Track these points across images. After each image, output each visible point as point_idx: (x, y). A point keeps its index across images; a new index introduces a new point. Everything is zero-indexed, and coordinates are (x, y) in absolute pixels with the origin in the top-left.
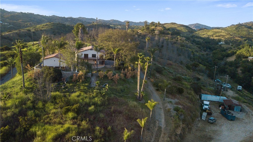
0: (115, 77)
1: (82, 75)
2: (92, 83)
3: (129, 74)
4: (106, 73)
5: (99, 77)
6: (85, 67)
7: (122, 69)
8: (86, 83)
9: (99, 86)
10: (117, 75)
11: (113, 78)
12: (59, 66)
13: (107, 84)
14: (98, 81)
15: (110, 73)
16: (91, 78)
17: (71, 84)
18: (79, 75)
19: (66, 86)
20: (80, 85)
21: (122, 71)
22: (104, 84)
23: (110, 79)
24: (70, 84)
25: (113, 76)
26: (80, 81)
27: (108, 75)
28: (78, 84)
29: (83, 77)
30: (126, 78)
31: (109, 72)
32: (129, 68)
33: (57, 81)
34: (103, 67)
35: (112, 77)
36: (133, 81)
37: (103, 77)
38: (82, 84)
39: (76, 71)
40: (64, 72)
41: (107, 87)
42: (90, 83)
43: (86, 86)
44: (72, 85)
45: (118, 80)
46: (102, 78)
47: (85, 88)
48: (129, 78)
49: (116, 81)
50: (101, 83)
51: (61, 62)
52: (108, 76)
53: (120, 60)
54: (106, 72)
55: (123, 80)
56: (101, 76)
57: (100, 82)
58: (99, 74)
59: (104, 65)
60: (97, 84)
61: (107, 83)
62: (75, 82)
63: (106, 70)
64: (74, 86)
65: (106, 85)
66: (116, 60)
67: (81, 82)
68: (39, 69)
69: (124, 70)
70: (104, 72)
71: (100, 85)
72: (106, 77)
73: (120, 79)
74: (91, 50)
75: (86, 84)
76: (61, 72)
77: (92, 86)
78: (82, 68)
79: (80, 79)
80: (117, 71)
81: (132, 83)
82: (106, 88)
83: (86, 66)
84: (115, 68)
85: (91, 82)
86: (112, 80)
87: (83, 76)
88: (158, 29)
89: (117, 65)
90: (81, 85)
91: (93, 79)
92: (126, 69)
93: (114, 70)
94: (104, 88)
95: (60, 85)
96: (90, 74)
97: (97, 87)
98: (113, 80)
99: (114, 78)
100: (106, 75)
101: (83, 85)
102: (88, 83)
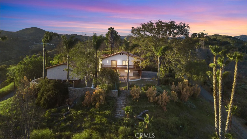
0: (162, 97)
1: (101, 93)
2: (118, 110)
3: (186, 91)
4: (143, 90)
5: (130, 97)
6: (107, 78)
7: (173, 83)
8: (106, 109)
9: (131, 116)
10: (165, 94)
11: (158, 100)
12: (67, 79)
13: (146, 113)
14: (129, 105)
15: (151, 89)
16: (116, 100)
17: (79, 112)
18: (96, 93)
19: (70, 115)
20: (96, 114)
21: (173, 87)
22: (142, 113)
23: (152, 101)
24: (77, 111)
25: (158, 95)
26: (96, 104)
27: (147, 93)
28: (91, 112)
29: (101, 97)
30: (181, 100)
31: (150, 87)
32: (185, 80)
33: (57, 105)
34: (139, 80)
35: (156, 98)
36: (194, 106)
37: (138, 97)
38: (99, 111)
39: (92, 87)
40: (72, 89)
41: (147, 121)
42: (115, 110)
43: (106, 116)
44: (81, 114)
45: (167, 103)
46: (136, 99)
47: (104, 120)
48: (187, 100)
49: (165, 105)
50: (135, 110)
51: (69, 72)
52: (148, 96)
53: (167, 67)
54: (144, 88)
55: (176, 103)
56: (136, 96)
57: (134, 108)
58: (131, 91)
59: (141, 77)
60: (127, 112)
61: (146, 109)
62: (87, 106)
63: (144, 84)
64: (84, 115)
65: (144, 115)
66: (160, 67)
67: (98, 108)
68: (36, 83)
69: (176, 84)
70: (141, 88)
71: (133, 115)
72: (144, 97)
73: (172, 101)
74: (121, 55)
75: (108, 112)
76: (67, 88)
77: (119, 115)
78: (102, 80)
79: (96, 101)
80: (163, 86)
81: (194, 109)
82: (146, 123)
83: (109, 77)
84: (160, 80)
85: (116, 108)
86: (156, 103)
87: (103, 96)
88: (202, 40)
89: (163, 76)
90: (98, 114)
91: (121, 102)
92: (180, 83)
93: (158, 85)
94: (140, 123)
95: (61, 112)
96: (115, 92)
97: (126, 120)
98: (159, 104)
99: (160, 100)
100: (145, 93)
101: (100, 114)
102: (110, 110)
